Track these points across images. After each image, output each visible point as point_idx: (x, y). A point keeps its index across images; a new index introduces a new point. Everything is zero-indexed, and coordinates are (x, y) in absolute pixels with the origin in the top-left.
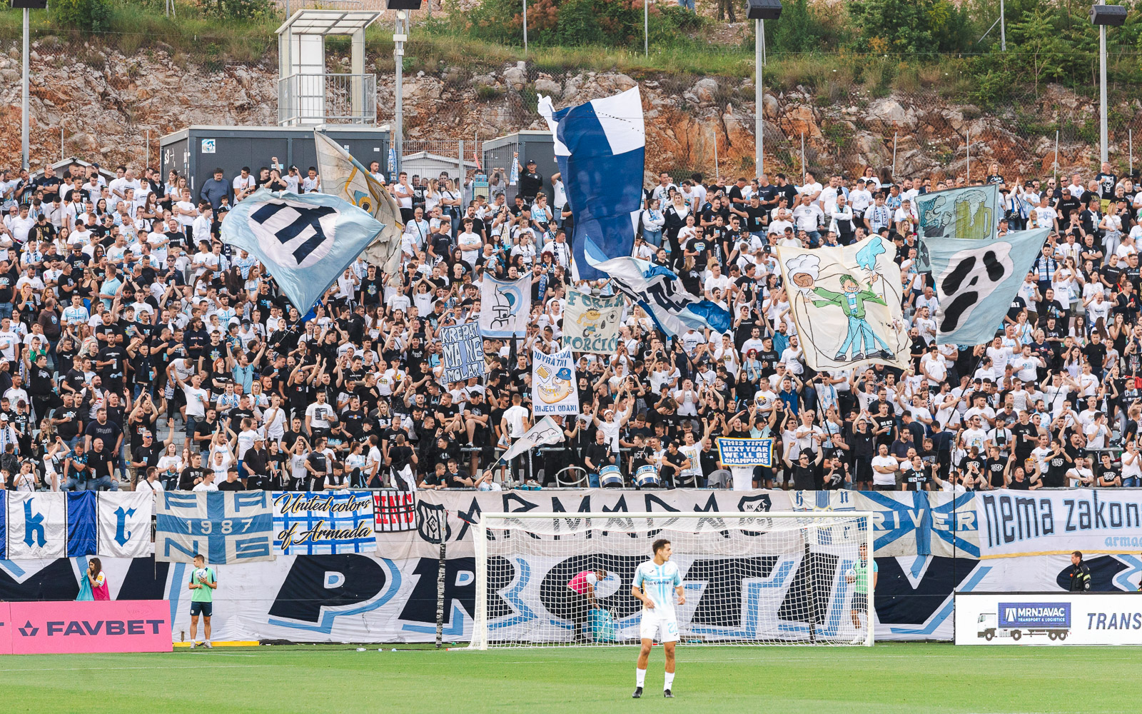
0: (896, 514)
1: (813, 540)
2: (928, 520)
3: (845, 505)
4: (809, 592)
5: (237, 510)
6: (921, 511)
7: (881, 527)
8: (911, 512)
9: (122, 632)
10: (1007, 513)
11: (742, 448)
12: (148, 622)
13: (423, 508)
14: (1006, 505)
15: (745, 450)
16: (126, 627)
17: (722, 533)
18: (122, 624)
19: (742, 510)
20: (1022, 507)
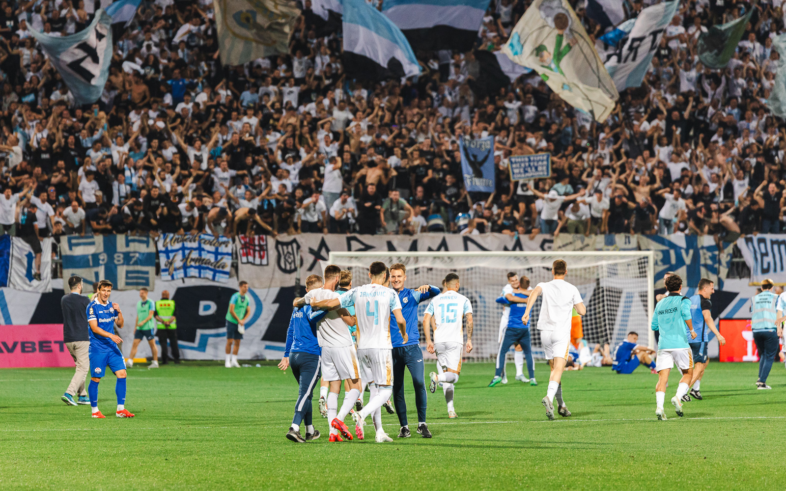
0: (672, 252)
1: (603, 274)
2: (696, 258)
3: (627, 246)
4: (600, 318)
5: (127, 245)
6: (691, 252)
7: (660, 263)
8: (683, 252)
9: (34, 350)
10: (763, 251)
11: (527, 164)
12: (56, 342)
13: (280, 247)
14: (762, 245)
15: (530, 166)
16: (37, 347)
17: (528, 269)
18: (34, 344)
19: (543, 250)
20: (776, 247)
